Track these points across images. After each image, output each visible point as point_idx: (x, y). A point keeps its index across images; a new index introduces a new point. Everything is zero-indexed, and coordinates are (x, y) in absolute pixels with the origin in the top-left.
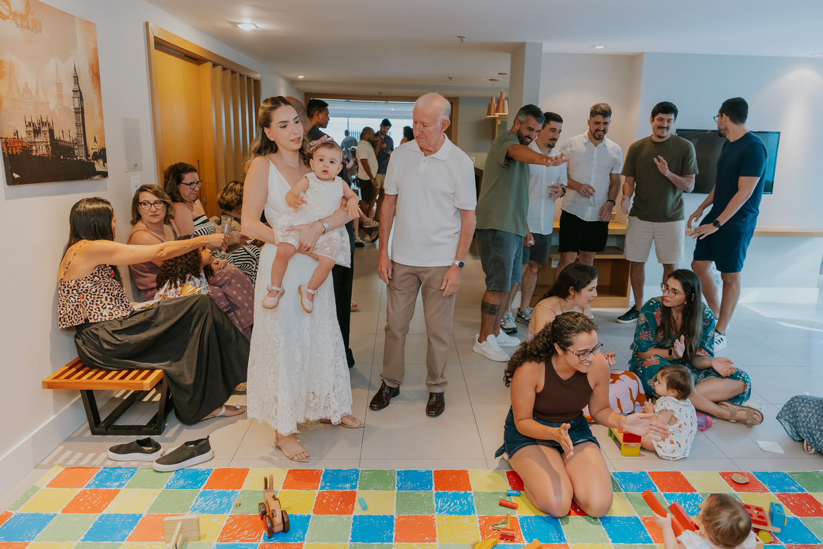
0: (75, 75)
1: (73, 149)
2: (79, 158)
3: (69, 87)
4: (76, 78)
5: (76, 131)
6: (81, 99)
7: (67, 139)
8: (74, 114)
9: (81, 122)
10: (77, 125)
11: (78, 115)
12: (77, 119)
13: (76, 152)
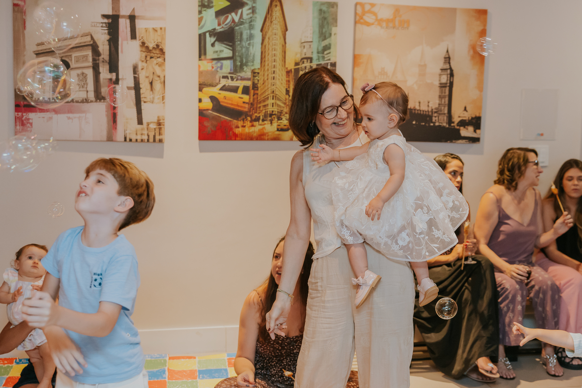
0: (447, 56)
1: (431, 117)
2: (437, 124)
3: (435, 67)
4: (448, 59)
5: (437, 102)
6: (452, 75)
7: (424, 108)
8: (438, 89)
9: (447, 93)
10: (441, 97)
11: (444, 89)
12: (441, 92)
13: (434, 119)
